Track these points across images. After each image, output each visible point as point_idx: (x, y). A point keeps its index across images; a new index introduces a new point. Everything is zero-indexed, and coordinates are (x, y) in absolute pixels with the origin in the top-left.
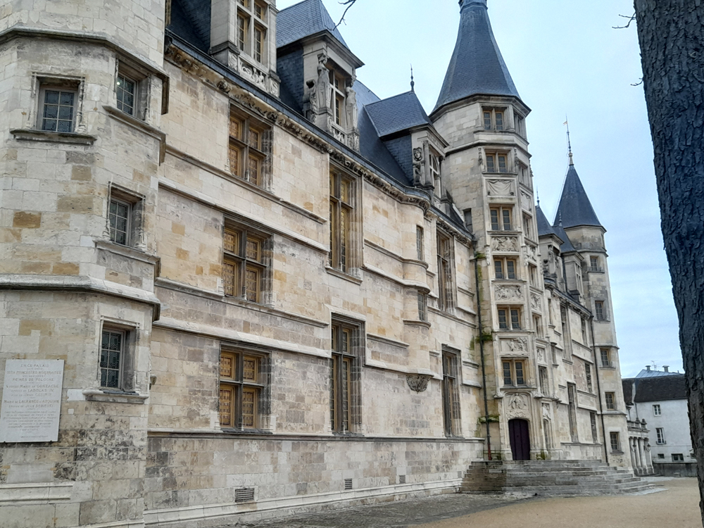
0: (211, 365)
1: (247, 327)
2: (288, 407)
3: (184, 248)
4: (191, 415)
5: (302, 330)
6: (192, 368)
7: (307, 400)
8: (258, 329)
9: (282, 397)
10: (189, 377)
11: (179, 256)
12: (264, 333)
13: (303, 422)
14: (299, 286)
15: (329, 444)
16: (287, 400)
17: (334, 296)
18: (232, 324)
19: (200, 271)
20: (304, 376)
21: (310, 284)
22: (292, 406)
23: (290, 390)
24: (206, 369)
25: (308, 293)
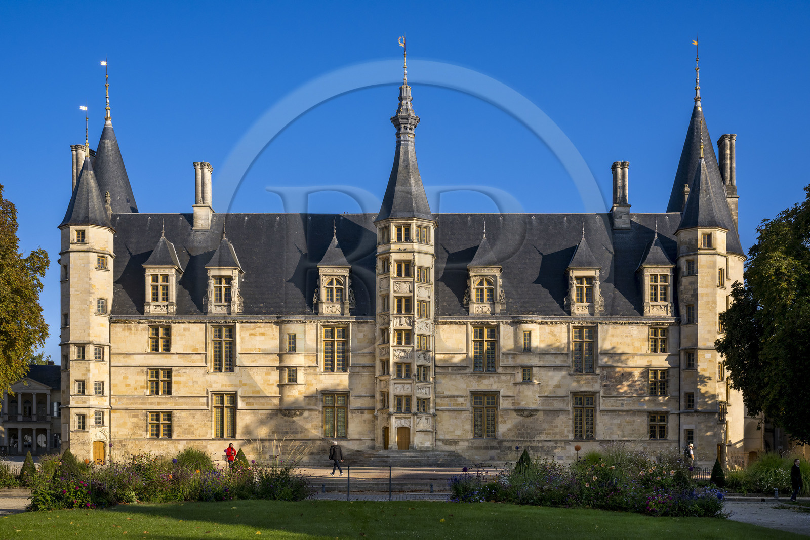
0: (142, 418)
1: (159, 404)
2: (183, 429)
3: (128, 383)
4: (134, 434)
5: (192, 401)
6: (135, 420)
7: (195, 426)
8: (165, 403)
9: (180, 426)
10: (132, 423)
11: (127, 386)
12: (169, 405)
13: (193, 434)
14: (189, 384)
15: (210, 442)
16: (183, 427)
17: (214, 383)
18: (151, 404)
19: (136, 389)
20: (194, 417)
21: (197, 382)
22: (187, 429)
23: (184, 423)
24: (140, 419)
25: (196, 385)
